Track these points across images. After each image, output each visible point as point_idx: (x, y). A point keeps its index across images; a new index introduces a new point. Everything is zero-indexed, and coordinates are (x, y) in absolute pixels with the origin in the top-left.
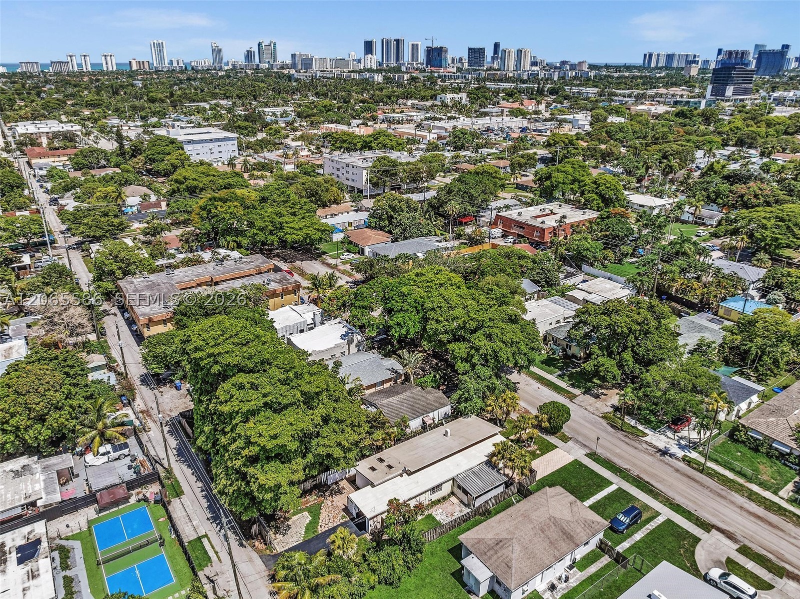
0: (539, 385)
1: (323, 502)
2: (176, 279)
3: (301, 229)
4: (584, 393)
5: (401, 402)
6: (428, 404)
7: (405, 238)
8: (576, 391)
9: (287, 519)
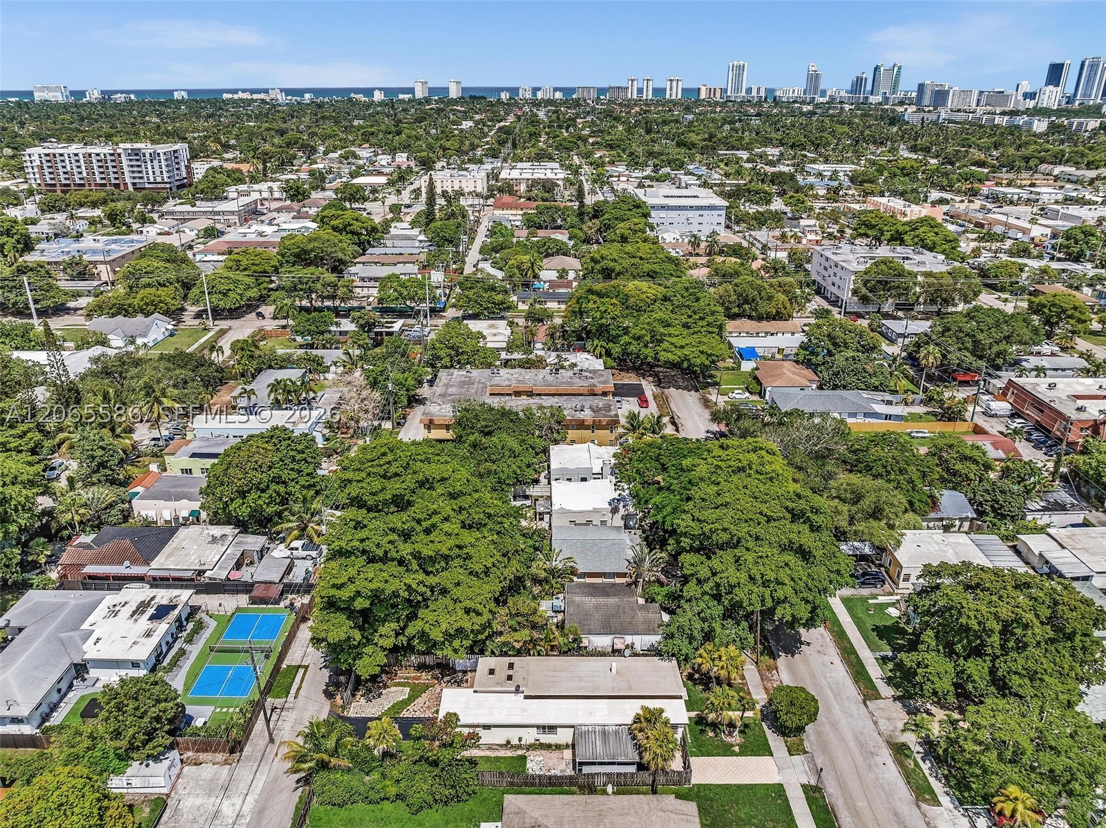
0: (837, 660)
1: (433, 686)
2: (497, 380)
3: (682, 347)
4: (895, 699)
5: (597, 607)
6: (630, 623)
7: (835, 387)
8: (886, 691)
9: (385, 686)
